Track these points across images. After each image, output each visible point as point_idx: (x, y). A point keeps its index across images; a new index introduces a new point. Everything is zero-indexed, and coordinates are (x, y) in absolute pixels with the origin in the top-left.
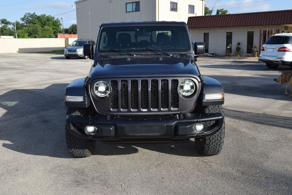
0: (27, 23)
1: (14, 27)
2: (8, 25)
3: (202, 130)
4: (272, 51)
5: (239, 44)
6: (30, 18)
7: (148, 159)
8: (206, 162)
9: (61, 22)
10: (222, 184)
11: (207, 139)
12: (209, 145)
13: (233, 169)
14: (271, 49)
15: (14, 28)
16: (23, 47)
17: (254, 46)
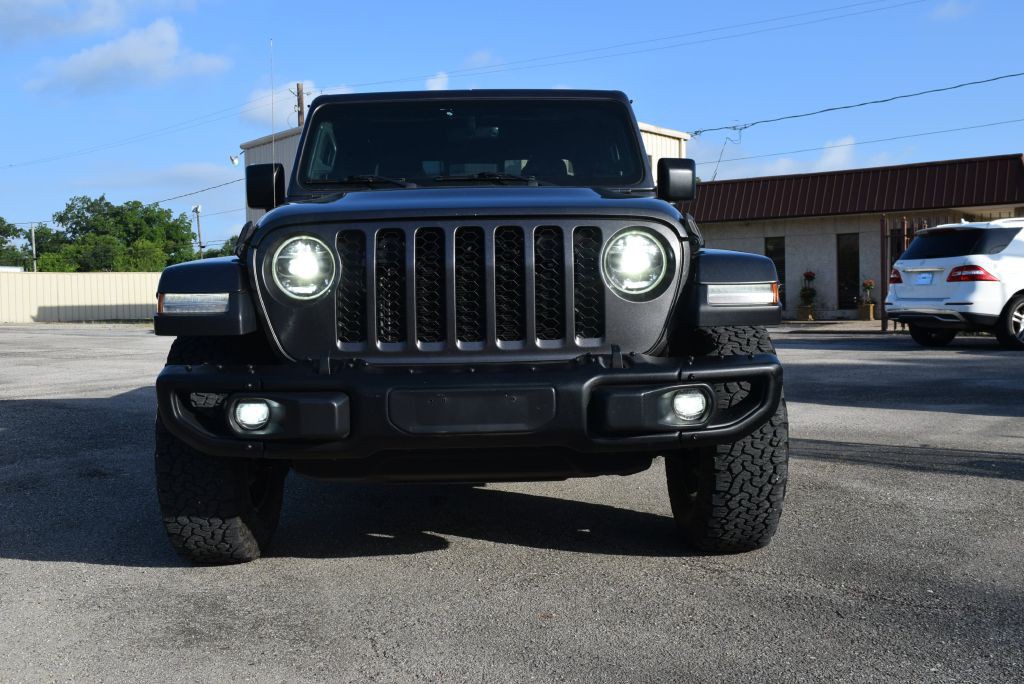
0: (74, 232)
1: (31, 244)
2: (9, 238)
3: (701, 415)
4: (927, 281)
5: (809, 276)
6: (88, 214)
7: (485, 565)
8: (720, 572)
9: (194, 229)
10: (791, 631)
11: (718, 471)
12: (728, 496)
13: (831, 587)
14: (924, 275)
15: (30, 247)
16: (54, 304)
17: (861, 284)
